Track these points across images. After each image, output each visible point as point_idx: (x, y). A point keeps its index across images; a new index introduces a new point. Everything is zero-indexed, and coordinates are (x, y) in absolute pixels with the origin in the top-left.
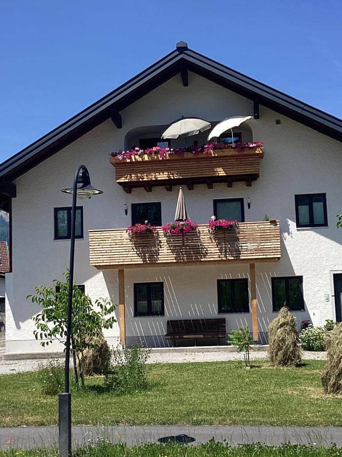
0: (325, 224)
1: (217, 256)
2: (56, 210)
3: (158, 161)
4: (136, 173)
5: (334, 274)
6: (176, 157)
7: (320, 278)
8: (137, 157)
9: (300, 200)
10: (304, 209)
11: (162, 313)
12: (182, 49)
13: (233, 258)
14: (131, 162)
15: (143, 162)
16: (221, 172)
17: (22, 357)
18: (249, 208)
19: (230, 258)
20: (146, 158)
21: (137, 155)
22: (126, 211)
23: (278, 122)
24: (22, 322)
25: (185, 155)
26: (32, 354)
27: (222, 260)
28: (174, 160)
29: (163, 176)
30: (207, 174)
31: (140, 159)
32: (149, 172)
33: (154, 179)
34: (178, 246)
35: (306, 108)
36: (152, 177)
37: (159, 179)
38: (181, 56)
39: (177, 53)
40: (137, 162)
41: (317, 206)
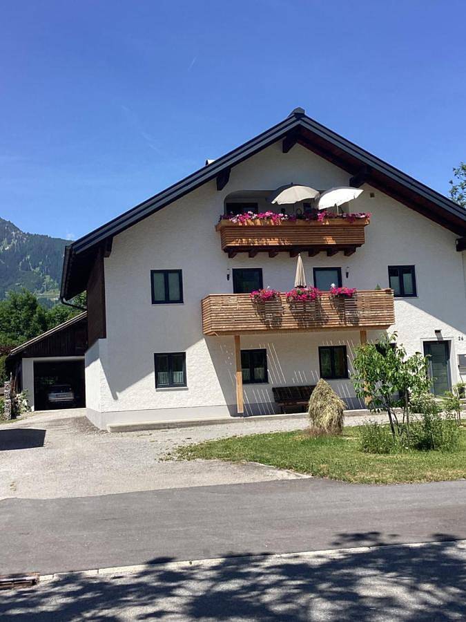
0: (414, 294)
1: (337, 323)
2: (153, 272)
3: (270, 227)
4: (247, 237)
5: (424, 342)
6: (290, 224)
7: (412, 345)
8: (249, 221)
9: (394, 271)
10: (396, 279)
11: (265, 380)
12: (299, 115)
13: (352, 325)
14: (243, 227)
15: (256, 227)
16: (330, 241)
17: (135, 428)
18: (347, 277)
19: (349, 325)
20: (258, 222)
21: (250, 218)
22: (228, 276)
23: (372, 195)
24: (120, 392)
25: (297, 223)
26: (147, 425)
27: (342, 327)
28: (284, 226)
29: (273, 242)
30: (316, 242)
31: (252, 224)
32: (260, 237)
33: (265, 244)
34: (300, 313)
35: (414, 183)
36: (264, 242)
37: (270, 244)
38: (299, 122)
39: (294, 119)
40: (249, 227)
41: (407, 277)
